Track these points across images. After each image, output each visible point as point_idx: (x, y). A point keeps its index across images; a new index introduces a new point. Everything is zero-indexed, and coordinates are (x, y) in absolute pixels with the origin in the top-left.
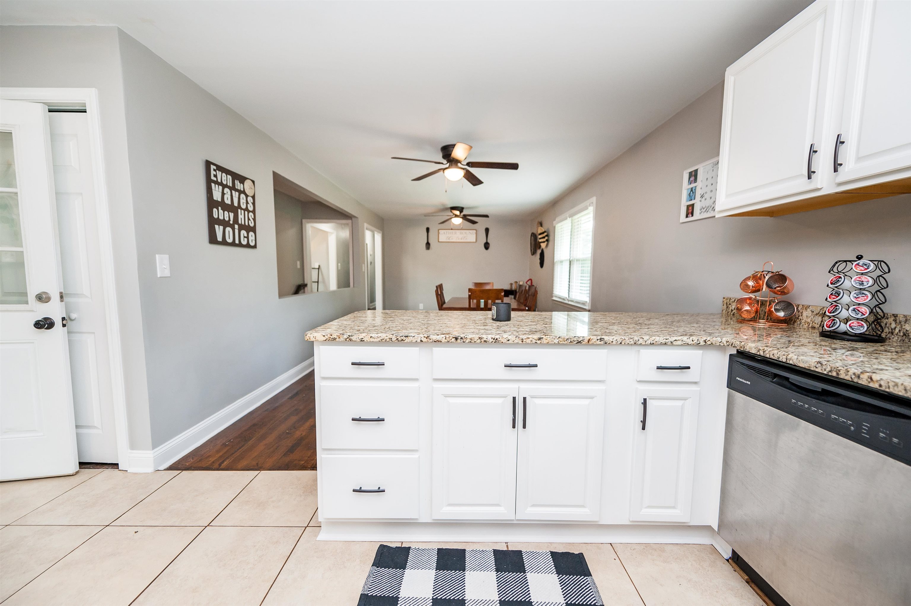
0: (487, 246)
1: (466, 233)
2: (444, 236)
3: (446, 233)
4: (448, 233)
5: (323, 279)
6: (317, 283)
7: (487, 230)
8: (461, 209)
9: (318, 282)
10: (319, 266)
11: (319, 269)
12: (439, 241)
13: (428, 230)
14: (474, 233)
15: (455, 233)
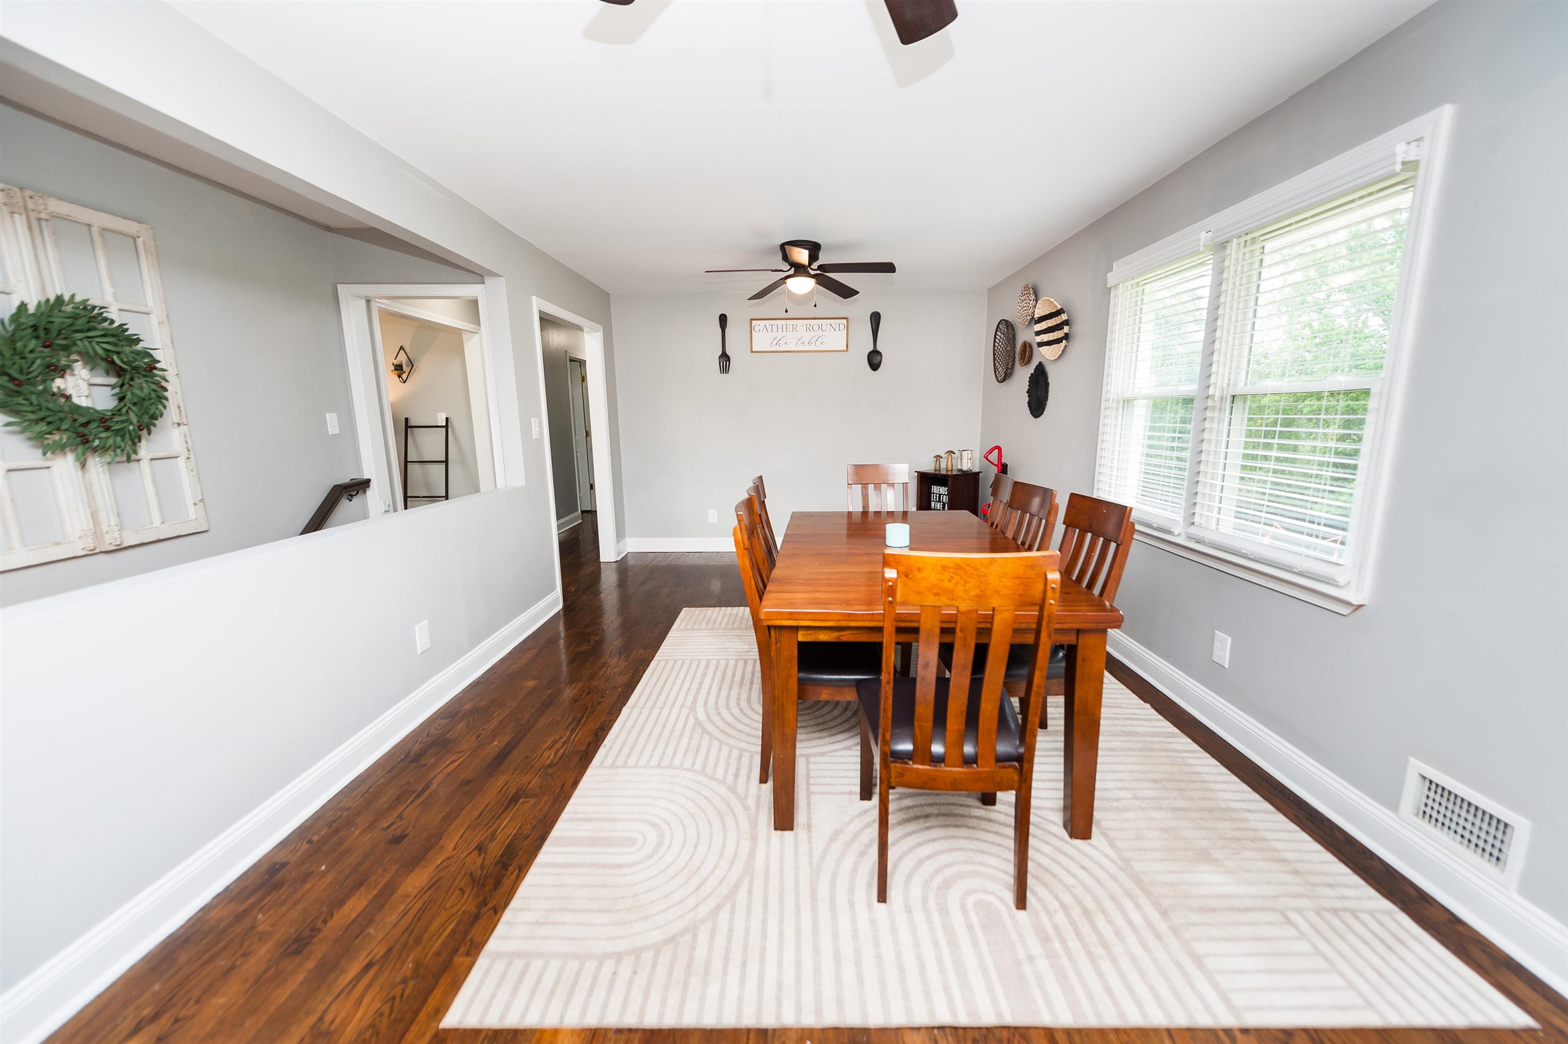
0: (874, 360)
1: (820, 327)
2: (763, 338)
3: (769, 328)
4: (775, 328)
5: (461, 451)
6: (443, 466)
7: (876, 319)
8: (814, 249)
9: (446, 462)
10: (447, 419)
11: (446, 427)
12: (752, 352)
13: (723, 319)
14: (842, 327)
15: (794, 328)
